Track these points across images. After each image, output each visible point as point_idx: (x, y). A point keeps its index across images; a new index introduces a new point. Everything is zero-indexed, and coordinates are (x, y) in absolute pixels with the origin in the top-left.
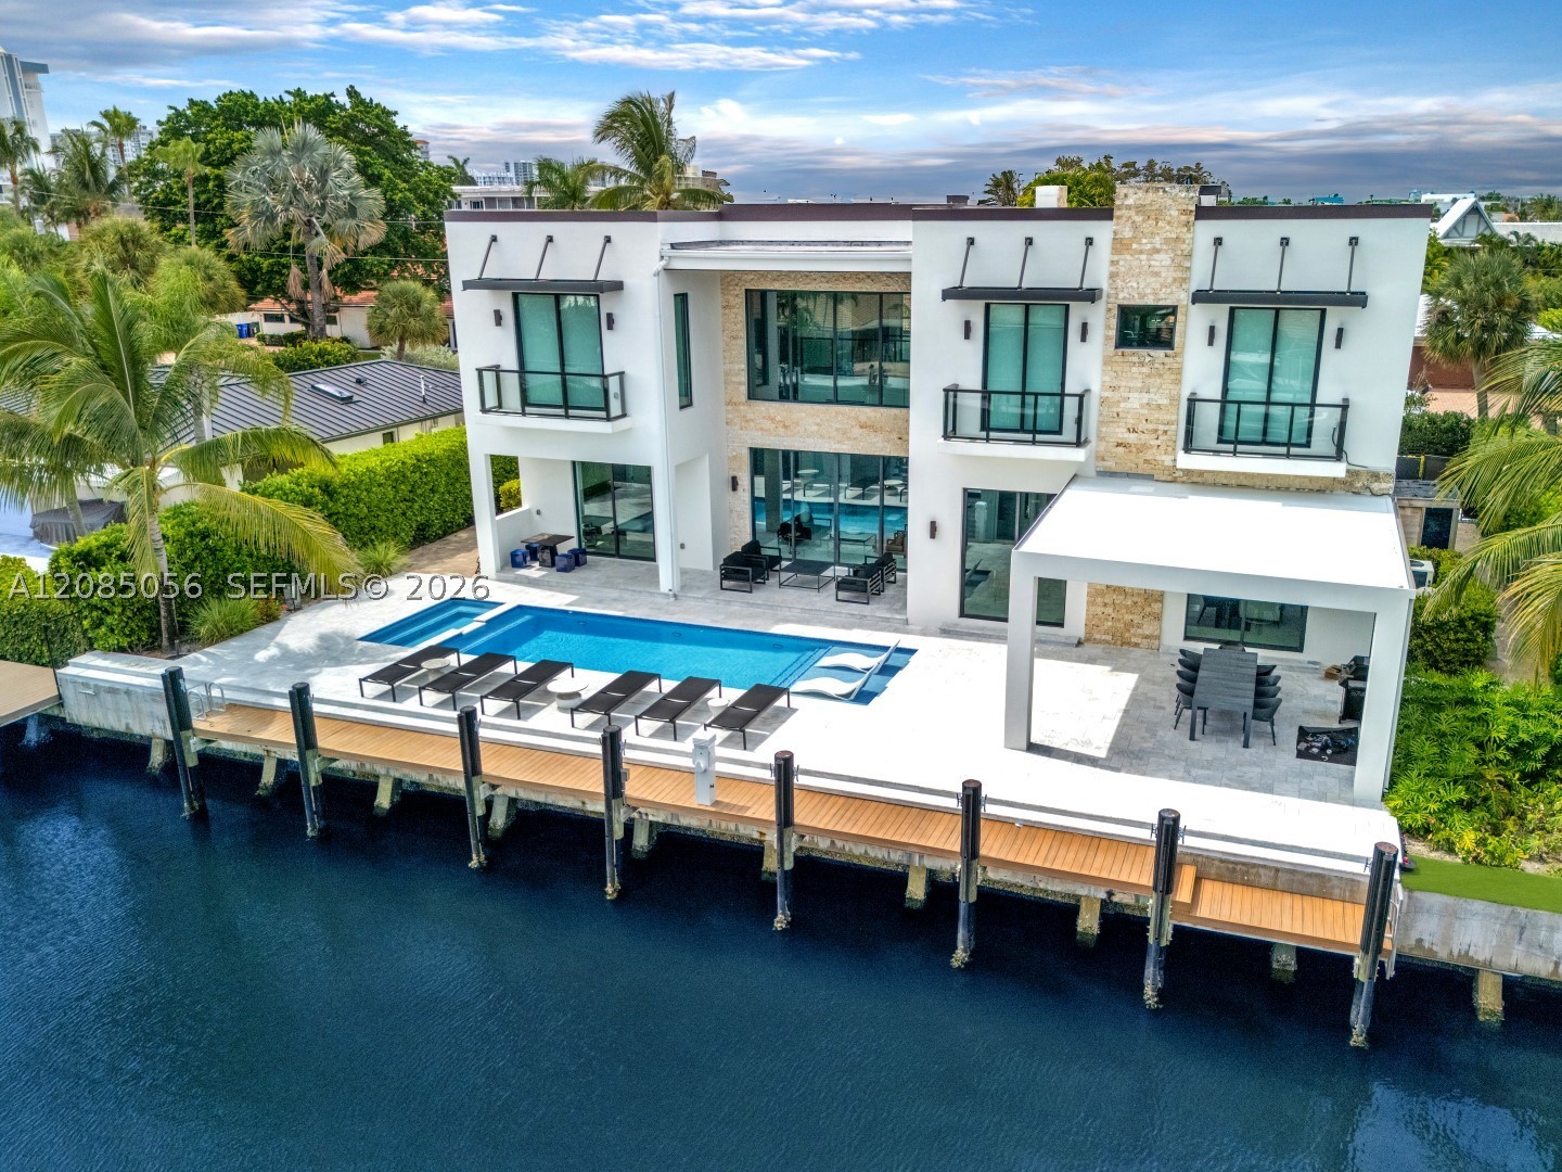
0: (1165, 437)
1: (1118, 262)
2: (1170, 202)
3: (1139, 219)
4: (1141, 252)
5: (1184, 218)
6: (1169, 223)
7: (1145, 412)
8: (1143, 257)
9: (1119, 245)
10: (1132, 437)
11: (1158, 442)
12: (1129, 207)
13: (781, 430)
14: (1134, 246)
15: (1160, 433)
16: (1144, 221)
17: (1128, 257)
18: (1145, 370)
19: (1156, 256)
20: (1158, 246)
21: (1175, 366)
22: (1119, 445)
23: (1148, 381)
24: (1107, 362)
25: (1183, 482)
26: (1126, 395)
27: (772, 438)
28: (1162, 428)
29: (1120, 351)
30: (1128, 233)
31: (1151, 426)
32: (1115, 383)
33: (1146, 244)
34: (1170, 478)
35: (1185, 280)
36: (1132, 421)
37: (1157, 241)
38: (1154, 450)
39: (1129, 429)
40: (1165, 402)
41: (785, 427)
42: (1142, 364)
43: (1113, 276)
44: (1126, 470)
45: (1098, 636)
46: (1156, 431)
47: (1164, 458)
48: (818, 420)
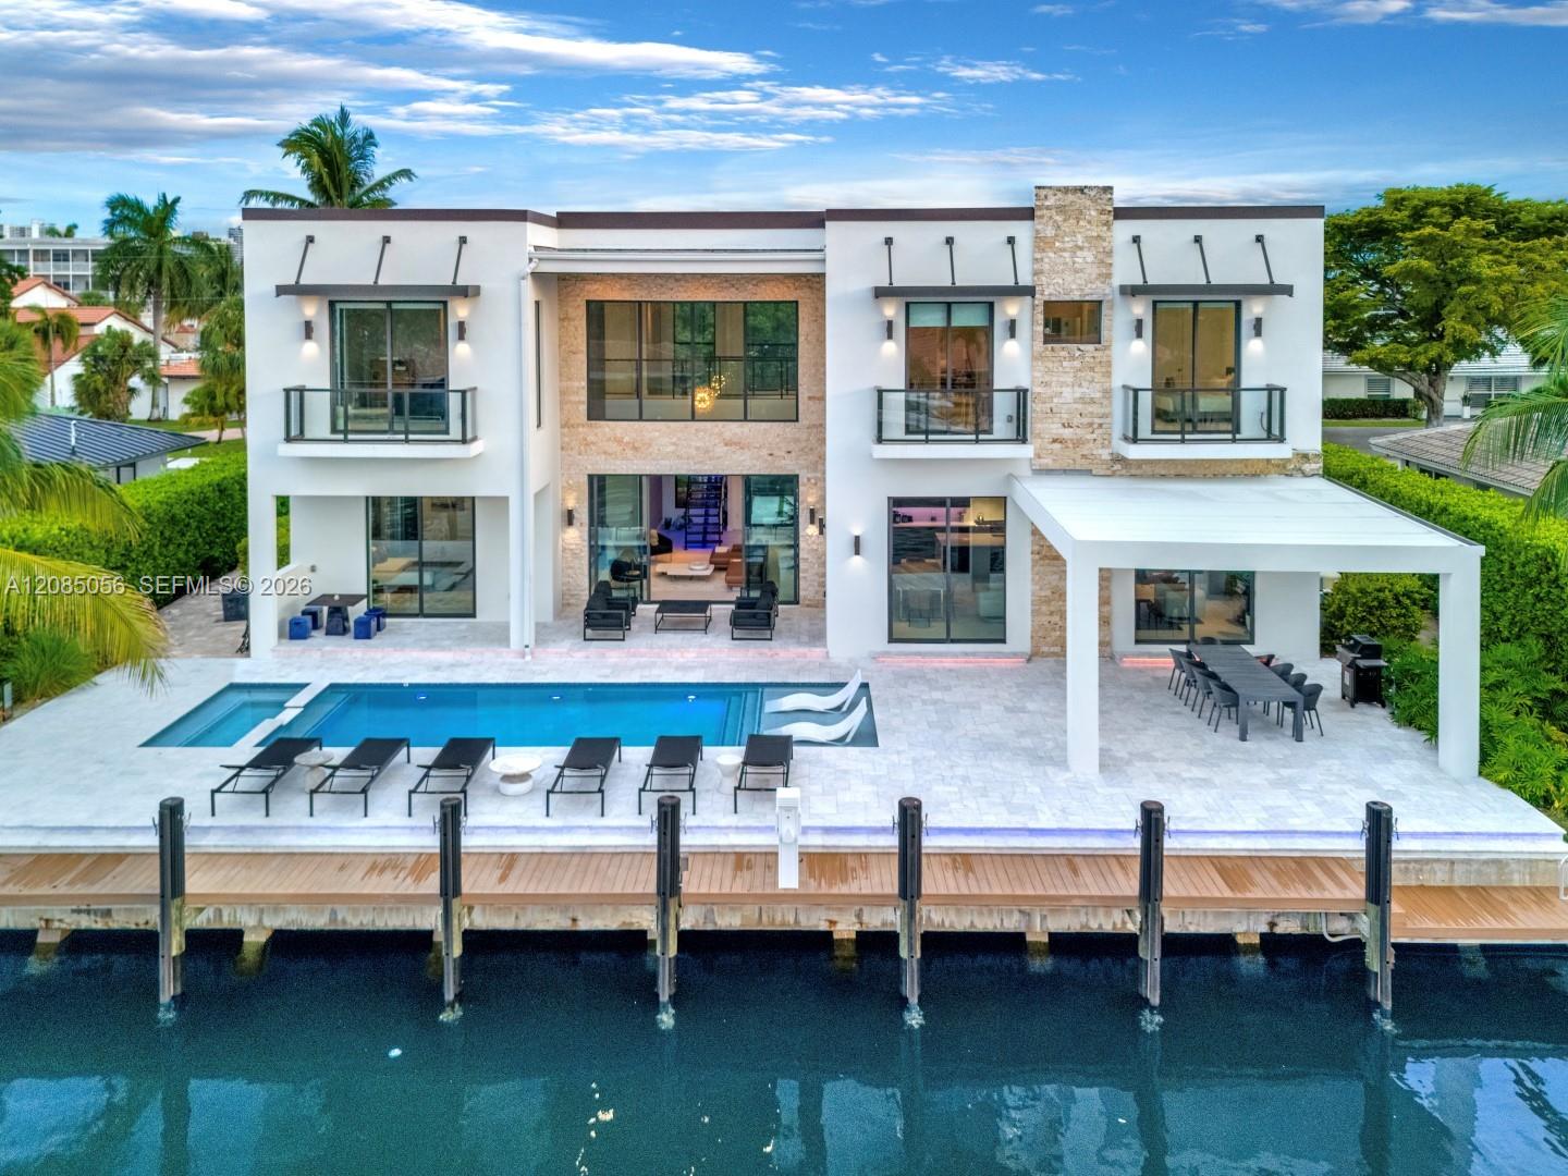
0: (1100, 431)
1: (1042, 259)
2: (1088, 203)
3: (1059, 218)
4: (1064, 250)
5: (1104, 217)
6: (1089, 222)
7: (1080, 406)
8: (1066, 254)
9: (1040, 243)
10: (1067, 433)
11: (1094, 436)
12: (1048, 208)
13: (629, 453)
14: (1057, 244)
15: (1096, 426)
16: (1065, 220)
17: (1051, 255)
18: (1077, 364)
19: (1079, 253)
20: (1080, 243)
21: (1105, 359)
22: (1054, 441)
23: (1079, 374)
24: (1035, 358)
25: (1121, 476)
26: (1059, 389)
27: (618, 462)
28: (1097, 421)
29: (1049, 346)
30: (1050, 232)
31: (1085, 420)
32: (1047, 379)
33: (1068, 243)
34: (1109, 472)
35: (1109, 276)
36: (1065, 416)
37: (1080, 240)
38: (1091, 445)
39: (1064, 425)
40: (1098, 395)
41: (635, 449)
42: (1073, 358)
43: (1036, 273)
44: (1065, 466)
45: (1045, 649)
46: (1091, 424)
47: (1100, 451)
48: (674, 440)
